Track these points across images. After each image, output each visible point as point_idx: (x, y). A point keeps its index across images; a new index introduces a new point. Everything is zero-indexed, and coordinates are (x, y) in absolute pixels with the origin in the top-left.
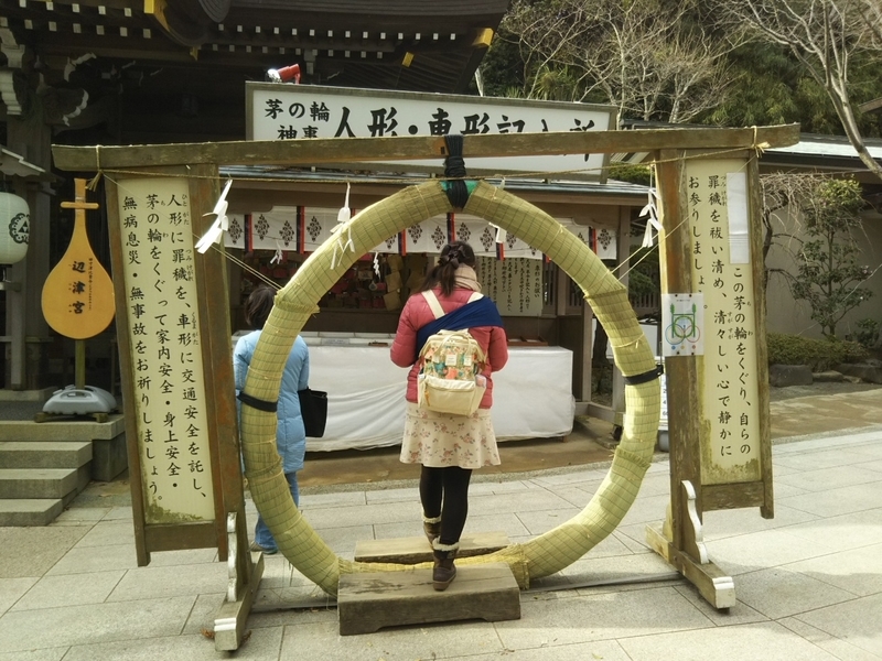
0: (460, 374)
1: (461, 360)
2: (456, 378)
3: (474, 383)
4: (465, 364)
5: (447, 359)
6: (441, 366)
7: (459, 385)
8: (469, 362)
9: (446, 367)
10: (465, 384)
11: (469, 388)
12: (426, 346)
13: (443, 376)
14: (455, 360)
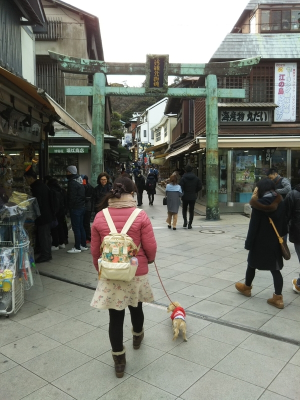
0: (121, 259)
1: (121, 251)
2: (119, 262)
3: (129, 263)
4: (124, 253)
5: (113, 250)
6: (110, 255)
7: (120, 266)
8: (125, 252)
9: (113, 255)
10: (124, 265)
11: (125, 267)
12: (103, 243)
13: (111, 260)
14: (118, 251)
